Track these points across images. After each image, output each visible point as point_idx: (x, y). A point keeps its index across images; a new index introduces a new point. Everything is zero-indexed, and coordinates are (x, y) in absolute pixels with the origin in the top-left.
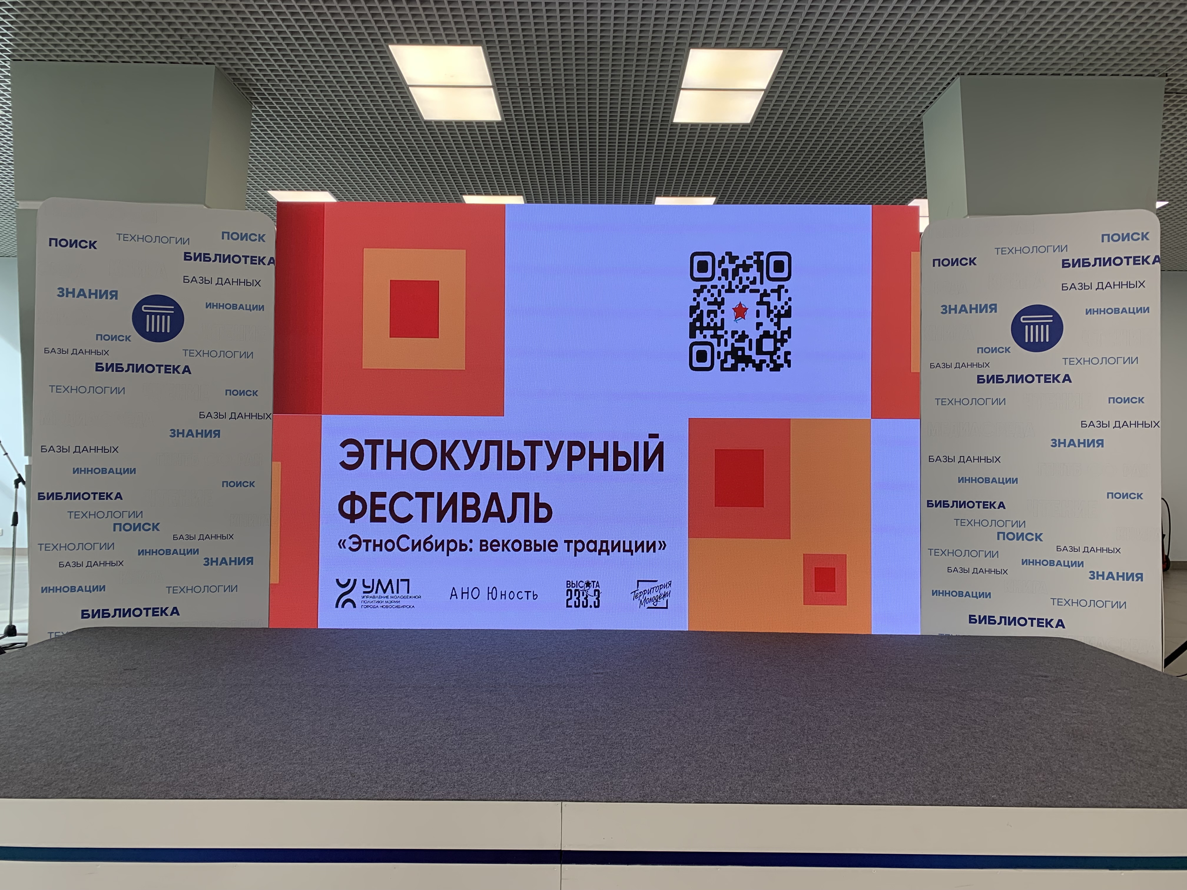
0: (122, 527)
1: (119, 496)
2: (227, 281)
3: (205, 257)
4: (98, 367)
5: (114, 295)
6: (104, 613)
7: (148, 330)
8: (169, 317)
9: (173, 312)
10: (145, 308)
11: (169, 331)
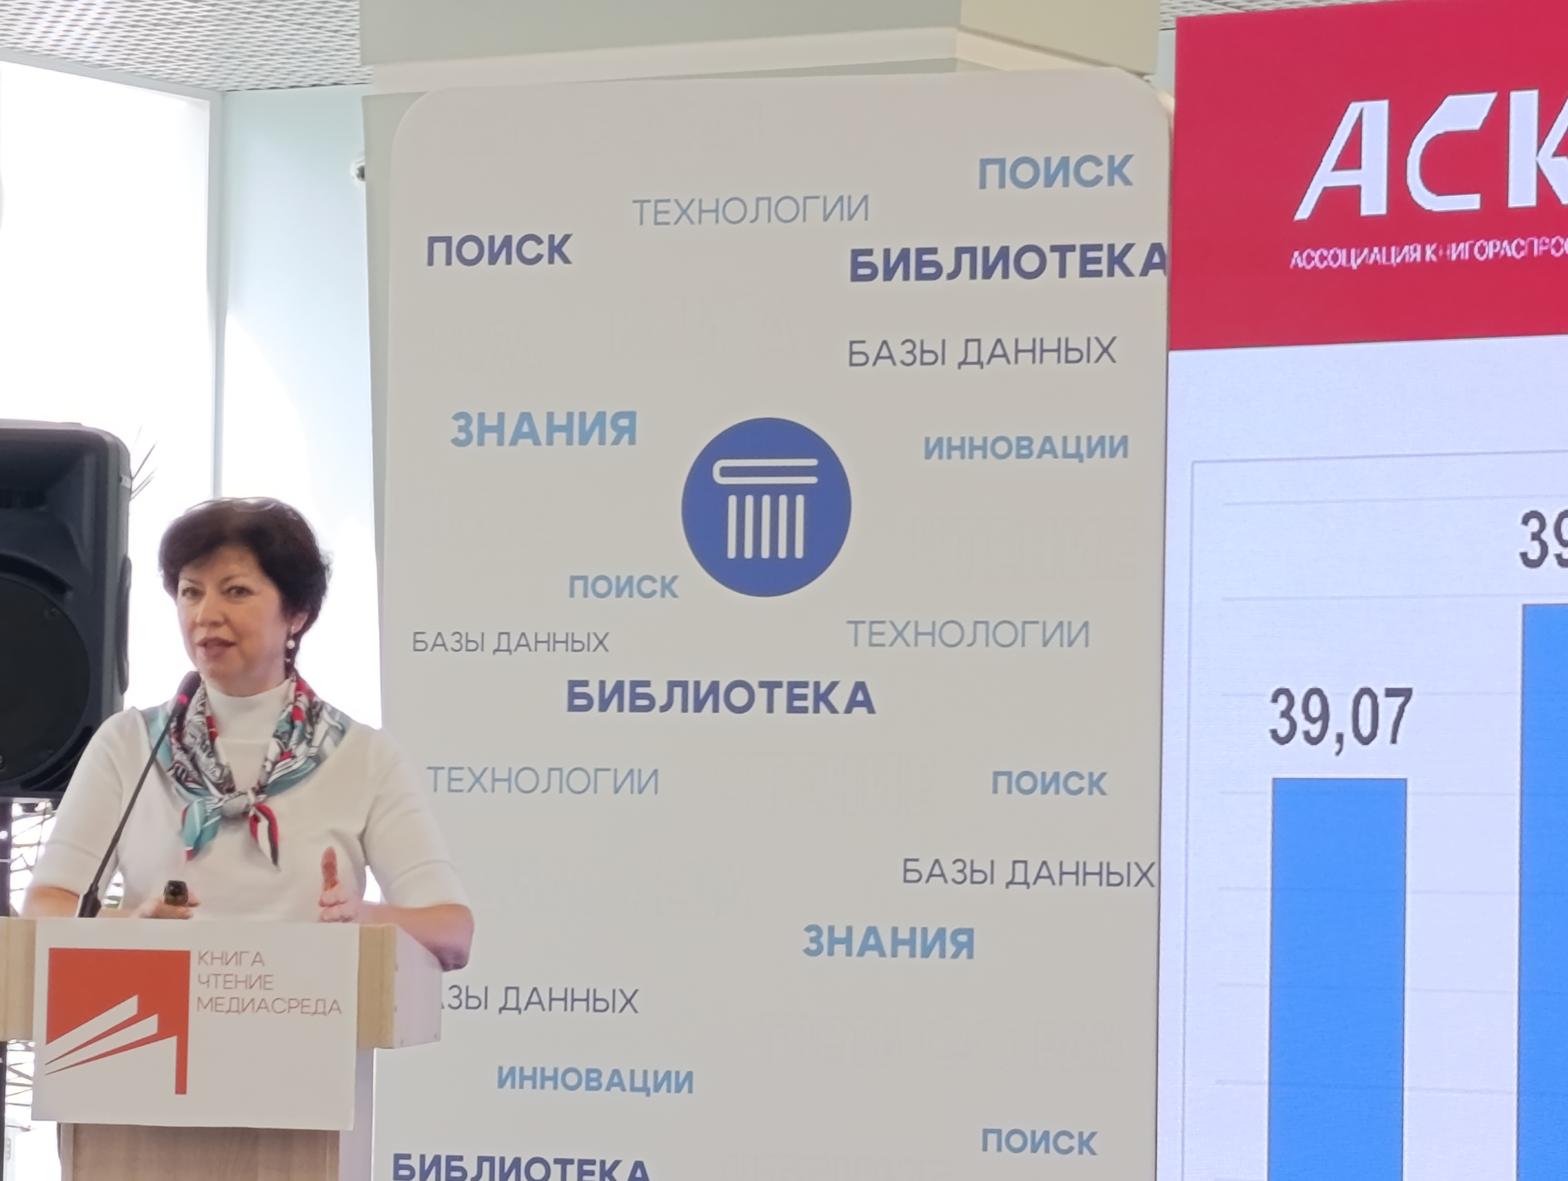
2: (999, 351)
3: (919, 264)
4: (577, 698)
5: (626, 426)
7: (732, 553)
8: (800, 500)
9: (813, 480)
10: (725, 472)
11: (799, 553)
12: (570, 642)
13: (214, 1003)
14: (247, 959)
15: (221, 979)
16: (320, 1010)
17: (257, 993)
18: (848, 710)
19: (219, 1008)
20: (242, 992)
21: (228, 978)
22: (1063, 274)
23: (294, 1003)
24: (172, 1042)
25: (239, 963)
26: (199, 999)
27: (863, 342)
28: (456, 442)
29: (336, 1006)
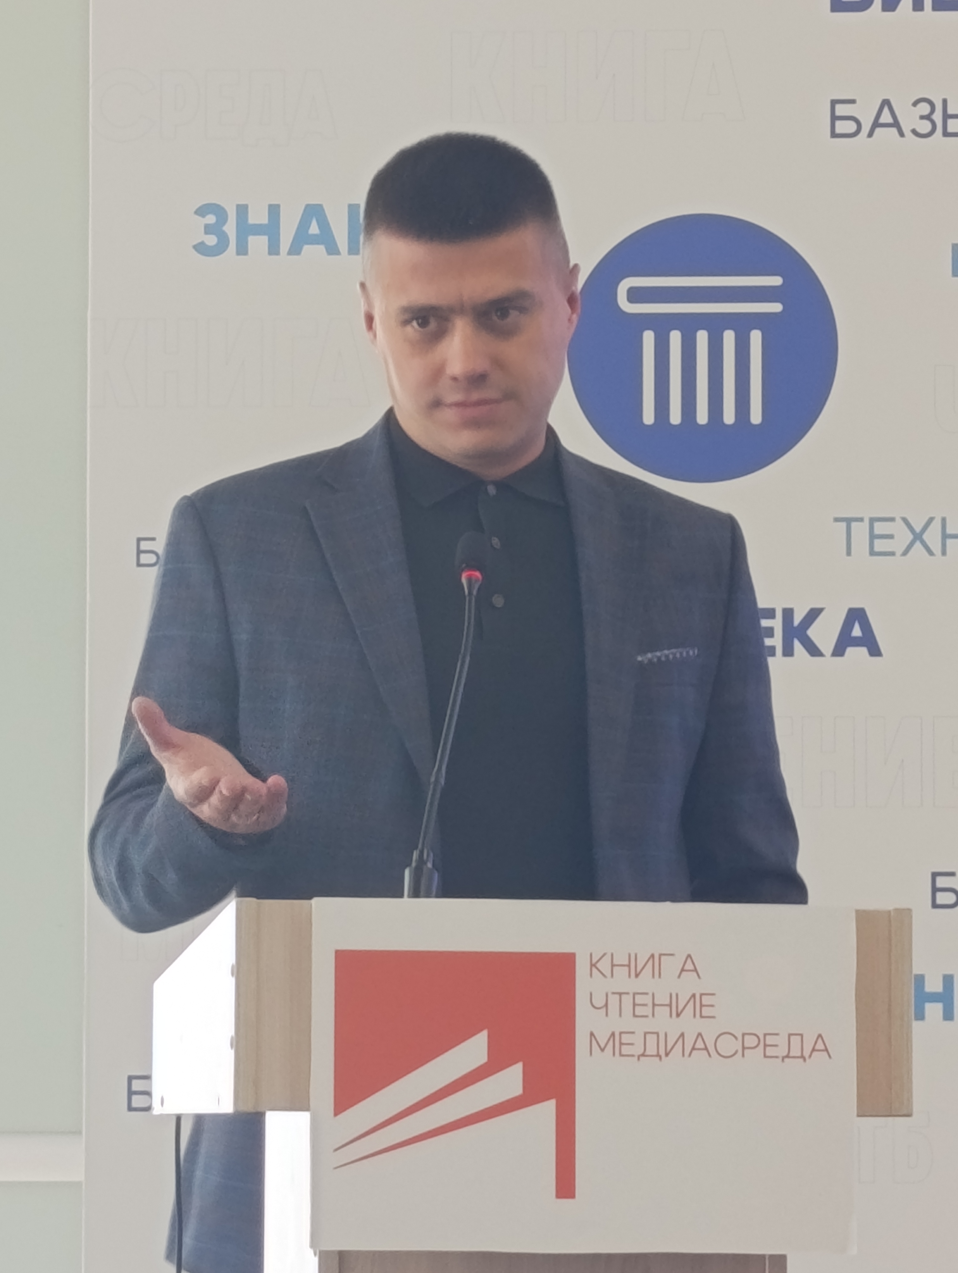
7: (649, 418)
8: (756, 337)
9: (776, 307)
10: (635, 295)
11: (756, 417)
13: (617, 1041)
14: (671, 966)
15: (627, 1001)
16: (795, 1052)
17: (689, 1024)
18: (839, 651)
19: (625, 1050)
20: (664, 1023)
21: (639, 999)
23: (750, 1041)
24: (544, 1113)
25: (657, 973)
26: (592, 1034)
27: (853, 102)
28: (201, 248)
29: (821, 1045)
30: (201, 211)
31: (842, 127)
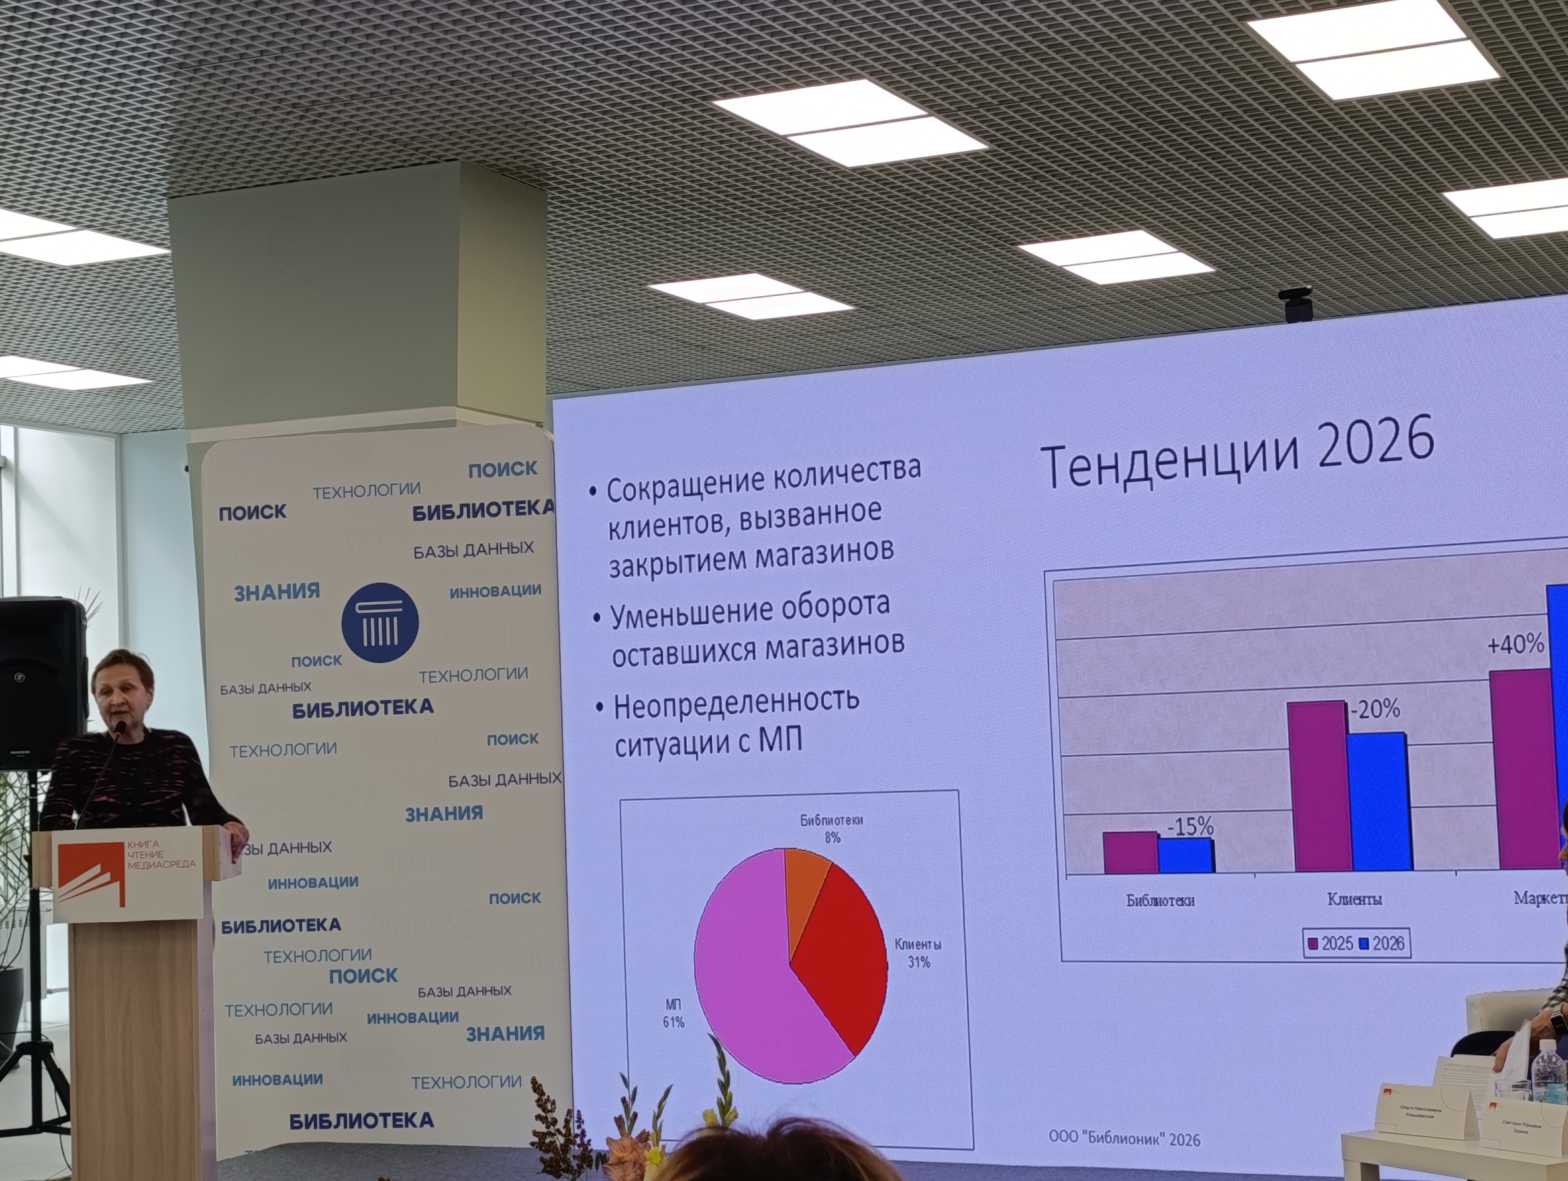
0: (342, 976)
1: (335, 924)
2: (482, 549)
3: (444, 512)
4: (298, 712)
5: (314, 589)
6: (321, 1121)
7: (365, 644)
8: (395, 619)
9: (401, 610)
10: (361, 608)
11: (396, 642)
12: (294, 687)
13: (136, 865)
14: (151, 844)
15: (139, 854)
16: (186, 865)
17: (156, 859)
18: (422, 712)
19: (138, 867)
20: (149, 859)
21: (142, 853)
22: (508, 514)
23: (173, 863)
24: (117, 885)
25: (147, 846)
26: (129, 863)
27: (421, 548)
28: (237, 599)
29: (193, 863)
30: (237, 588)
31: (419, 555)
